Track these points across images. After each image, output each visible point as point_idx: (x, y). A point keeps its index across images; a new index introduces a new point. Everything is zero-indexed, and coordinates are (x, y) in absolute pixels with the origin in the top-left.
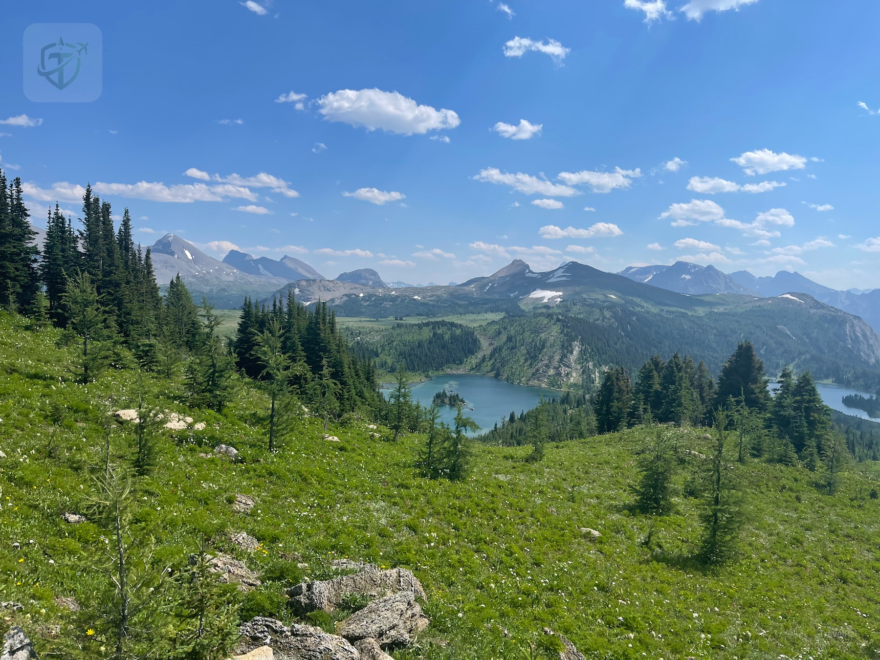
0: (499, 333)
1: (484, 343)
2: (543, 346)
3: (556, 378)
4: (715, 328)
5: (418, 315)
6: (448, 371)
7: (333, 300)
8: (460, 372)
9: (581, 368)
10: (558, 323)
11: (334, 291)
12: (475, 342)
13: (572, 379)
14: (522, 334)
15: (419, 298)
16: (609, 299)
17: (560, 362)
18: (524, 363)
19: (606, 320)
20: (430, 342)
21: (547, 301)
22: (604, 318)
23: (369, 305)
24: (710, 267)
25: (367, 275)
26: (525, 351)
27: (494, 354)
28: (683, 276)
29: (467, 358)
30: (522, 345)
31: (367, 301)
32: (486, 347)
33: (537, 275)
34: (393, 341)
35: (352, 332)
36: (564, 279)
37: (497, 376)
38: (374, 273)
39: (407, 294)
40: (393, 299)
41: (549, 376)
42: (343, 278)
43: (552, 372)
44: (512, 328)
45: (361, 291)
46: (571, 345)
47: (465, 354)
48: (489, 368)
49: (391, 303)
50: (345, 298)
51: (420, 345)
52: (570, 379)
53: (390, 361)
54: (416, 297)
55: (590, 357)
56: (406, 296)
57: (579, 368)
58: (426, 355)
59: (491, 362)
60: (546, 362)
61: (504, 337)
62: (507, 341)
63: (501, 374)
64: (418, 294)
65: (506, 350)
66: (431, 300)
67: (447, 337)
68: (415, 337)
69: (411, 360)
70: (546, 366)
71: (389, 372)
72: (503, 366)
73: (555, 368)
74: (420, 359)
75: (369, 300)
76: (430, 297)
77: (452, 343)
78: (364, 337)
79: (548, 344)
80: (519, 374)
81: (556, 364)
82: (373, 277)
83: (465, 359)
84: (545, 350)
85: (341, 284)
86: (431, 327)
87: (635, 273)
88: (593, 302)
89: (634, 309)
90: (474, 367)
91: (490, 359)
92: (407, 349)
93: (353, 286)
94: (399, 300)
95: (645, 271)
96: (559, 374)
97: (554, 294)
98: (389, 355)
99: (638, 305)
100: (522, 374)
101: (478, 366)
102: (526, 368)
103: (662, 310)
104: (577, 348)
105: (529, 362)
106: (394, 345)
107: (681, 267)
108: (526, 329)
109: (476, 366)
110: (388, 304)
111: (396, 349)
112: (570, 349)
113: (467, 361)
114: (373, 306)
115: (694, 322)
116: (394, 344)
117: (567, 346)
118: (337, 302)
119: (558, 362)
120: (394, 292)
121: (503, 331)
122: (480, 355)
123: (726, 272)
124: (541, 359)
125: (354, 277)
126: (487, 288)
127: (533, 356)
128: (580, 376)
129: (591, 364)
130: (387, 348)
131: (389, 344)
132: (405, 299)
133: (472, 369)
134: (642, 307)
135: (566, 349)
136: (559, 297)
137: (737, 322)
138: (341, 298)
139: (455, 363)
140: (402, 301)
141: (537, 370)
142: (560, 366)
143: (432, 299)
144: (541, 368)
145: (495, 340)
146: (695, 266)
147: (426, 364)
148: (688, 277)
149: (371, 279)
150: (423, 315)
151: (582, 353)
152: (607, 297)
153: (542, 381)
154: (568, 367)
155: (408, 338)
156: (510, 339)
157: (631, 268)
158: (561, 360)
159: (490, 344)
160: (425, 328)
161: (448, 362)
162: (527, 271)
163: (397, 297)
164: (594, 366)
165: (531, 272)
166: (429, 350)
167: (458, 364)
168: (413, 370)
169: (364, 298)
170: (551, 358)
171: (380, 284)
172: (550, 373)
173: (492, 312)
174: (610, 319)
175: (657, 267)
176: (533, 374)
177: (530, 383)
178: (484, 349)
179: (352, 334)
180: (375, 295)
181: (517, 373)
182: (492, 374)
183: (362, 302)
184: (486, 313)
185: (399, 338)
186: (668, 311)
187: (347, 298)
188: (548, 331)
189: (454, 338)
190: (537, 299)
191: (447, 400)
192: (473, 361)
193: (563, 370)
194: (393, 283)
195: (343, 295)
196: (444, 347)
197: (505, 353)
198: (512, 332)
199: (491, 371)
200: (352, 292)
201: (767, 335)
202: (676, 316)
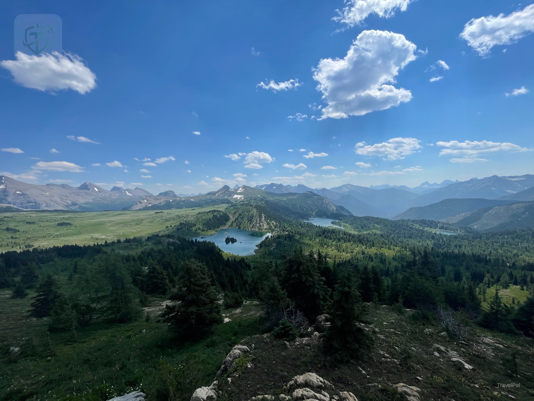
0: (236, 213)
1: (231, 217)
2: (253, 216)
3: (260, 227)
4: (291, 204)
5: (196, 207)
6: (221, 228)
7: (160, 203)
8: (226, 228)
10: (255, 208)
11: (160, 200)
12: (228, 216)
13: (265, 226)
14: (244, 213)
19: (263, 205)
20: (213, 219)
23: (175, 204)
24: (281, 184)
25: (170, 193)
26: (247, 219)
27: (236, 220)
28: (273, 187)
30: (245, 216)
32: (232, 219)
33: (232, 190)
34: (199, 219)
36: (242, 191)
37: (239, 228)
38: (173, 192)
39: (188, 199)
40: (184, 201)
42: (160, 194)
43: (258, 225)
45: (170, 199)
47: (226, 221)
50: (165, 202)
51: (210, 220)
53: (201, 228)
55: (268, 218)
57: (266, 223)
58: (213, 223)
59: (236, 223)
61: (237, 214)
63: (241, 227)
64: (192, 199)
66: (197, 201)
67: (218, 216)
68: (207, 217)
69: (209, 226)
70: (256, 223)
71: (202, 231)
72: (240, 224)
73: (259, 223)
74: (212, 225)
75: (175, 202)
76: (197, 199)
77: (220, 218)
78: (187, 219)
79: (254, 216)
80: (247, 227)
81: (259, 222)
83: (226, 223)
84: (254, 218)
85: (163, 197)
86: (211, 212)
88: (254, 198)
91: (235, 222)
92: (205, 222)
95: (262, 186)
97: (241, 196)
98: (200, 225)
101: (232, 225)
102: (249, 224)
103: (274, 199)
104: (263, 216)
105: (249, 222)
107: (273, 185)
108: (245, 211)
110: (182, 203)
111: (201, 222)
115: (284, 202)
118: (162, 204)
120: (183, 199)
122: (231, 221)
123: (285, 185)
124: (253, 221)
125: (166, 194)
126: (217, 195)
127: (250, 220)
128: (267, 225)
129: (268, 221)
130: (198, 222)
132: (188, 201)
133: (230, 226)
134: (268, 199)
135: (260, 216)
136: (243, 197)
137: (296, 201)
141: (253, 225)
145: (234, 215)
146: (276, 184)
147: (214, 227)
148: (275, 188)
150: (198, 207)
151: (265, 217)
152: (258, 196)
153: (255, 228)
155: (204, 217)
156: (240, 215)
157: (258, 186)
158: (260, 221)
159: (233, 217)
160: (209, 213)
161: (221, 225)
163: (185, 200)
164: (270, 221)
165: (230, 189)
166: (214, 221)
167: (224, 225)
168: (210, 229)
169: (172, 202)
170: (257, 220)
171: (175, 196)
173: (223, 204)
175: (266, 185)
176: (252, 226)
177: (252, 230)
179: (180, 217)
180: (176, 200)
182: (237, 228)
184: (221, 204)
185: (201, 218)
186: (276, 199)
188: (253, 211)
189: (220, 215)
190: (236, 198)
191: (230, 240)
192: (229, 223)
193: (261, 224)
196: (218, 220)
197: (240, 220)
198: (240, 212)
199: (236, 226)
200: (167, 200)
201: (305, 205)
202: (279, 201)
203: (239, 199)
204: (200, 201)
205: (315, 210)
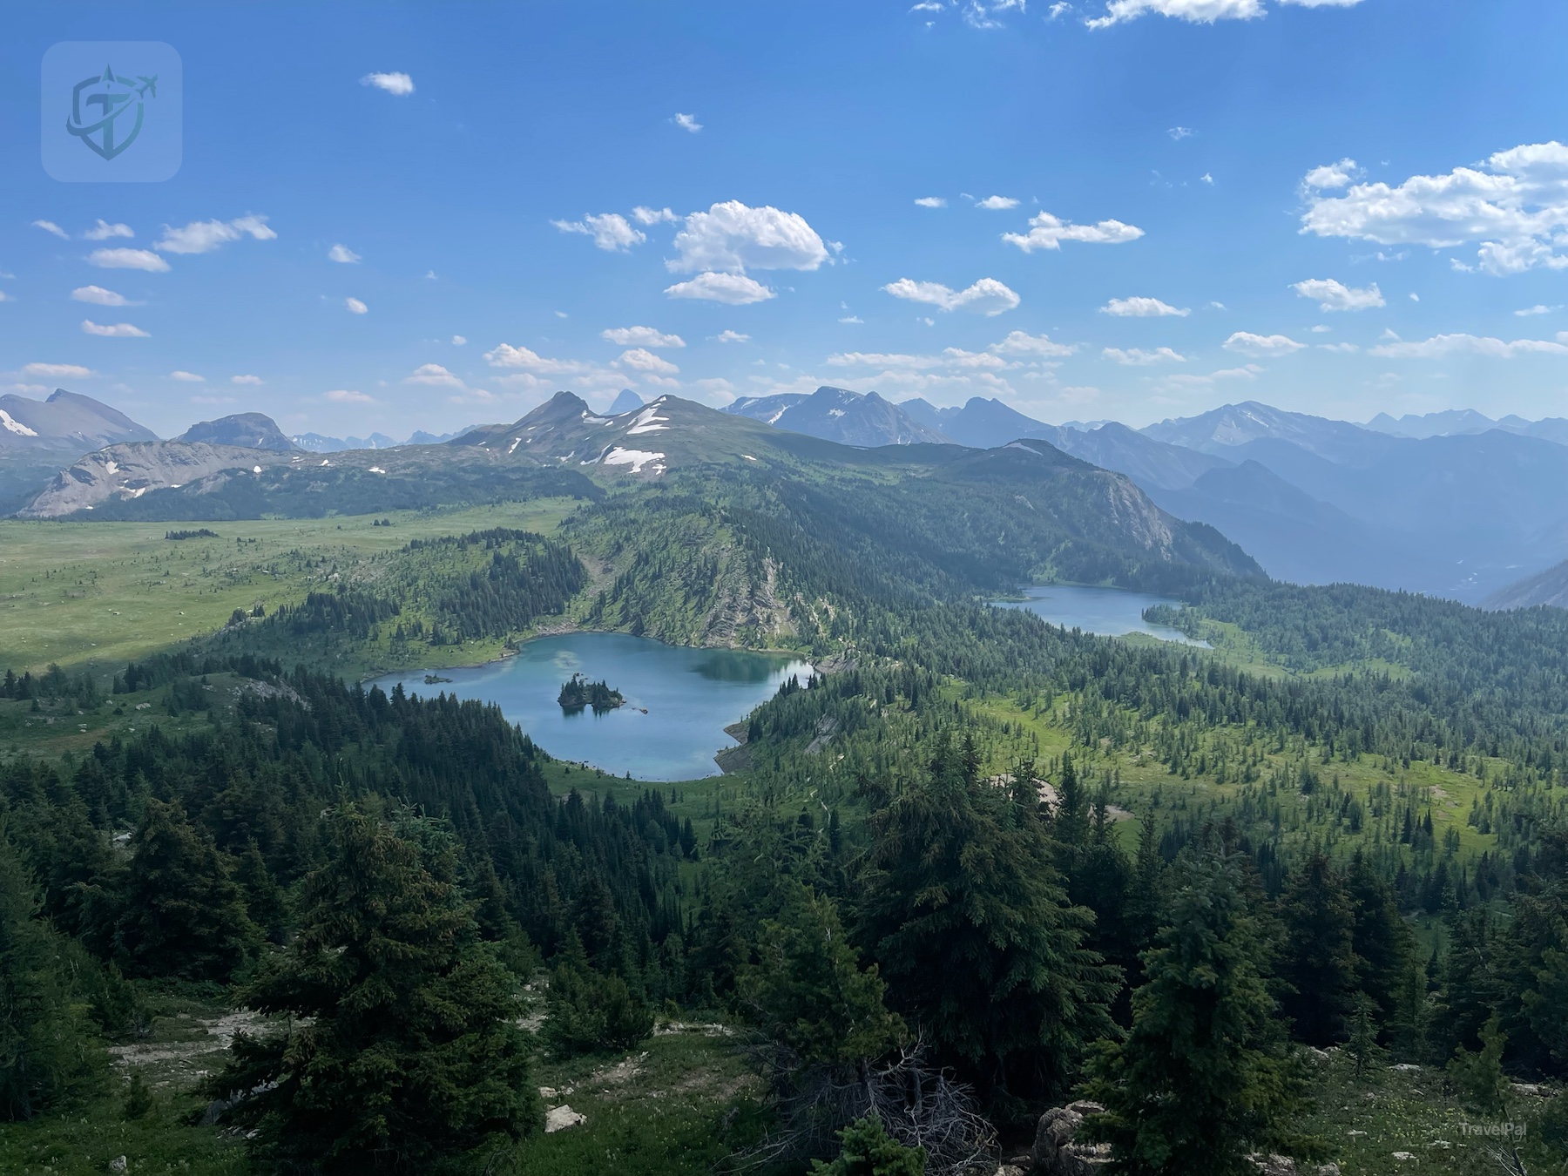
0: (619, 548)
1: (593, 569)
2: (715, 571)
3: (752, 628)
4: (925, 506)
5: (399, 507)
6: (540, 630)
7: (197, 483)
8: (563, 629)
9: (787, 606)
10: (727, 525)
11: (196, 464)
12: (577, 567)
13: (777, 627)
14: (664, 548)
15: (383, 472)
16: (746, 463)
17: (752, 598)
18: (685, 603)
19: (772, 508)
20: (493, 577)
21: (639, 470)
22: (768, 503)
23: (279, 490)
24: (873, 396)
25: (251, 425)
26: (680, 582)
27: (621, 590)
28: (832, 412)
29: (568, 600)
30: (672, 570)
31: (273, 482)
32: (599, 579)
33: (602, 420)
34: (415, 579)
35: (308, 562)
36: (658, 427)
37: (639, 630)
38: (267, 423)
39: (354, 464)
40: (330, 475)
41: (738, 625)
42: (197, 433)
43: (740, 618)
44: (641, 537)
45: (254, 461)
46: (761, 565)
47: (564, 593)
48: (617, 618)
49: (325, 484)
50: (225, 478)
51: (475, 584)
52: (774, 629)
53: (427, 625)
54: (375, 470)
55: (794, 584)
56: (354, 468)
57: (783, 606)
58: (494, 603)
59: (620, 604)
60: (727, 600)
61: (629, 557)
62: (638, 563)
63: (646, 628)
64: (378, 463)
65: (641, 581)
66: (406, 475)
67: (522, 561)
68: (459, 567)
69: (468, 616)
70: (729, 608)
71: (433, 644)
72: (645, 611)
73: (743, 610)
74: (485, 613)
75: (278, 479)
76: (404, 468)
77: (534, 573)
78: (348, 572)
79: (722, 566)
80: (683, 626)
81: (744, 602)
82: (264, 430)
83: (566, 604)
84: (719, 577)
85: (211, 449)
86: (484, 543)
87: (753, 408)
88: (723, 469)
89: (788, 477)
90: (587, 617)
91: (615, 600)
92: (450, 593)
93: (237, 453)
94: (342, 476)
95: (770, 403)
96: (754, 621)
97: (649, 456)
98: (419, 609)
99: (794, 472)
100: (689, 626)
101: (596, 612)
102: (690, 614)
103: (832, 478)
104: (771, 569)
105: (693, 602)
106: (421, 587)
107: (827, 396)
108: (671, 539)
109: (592, 616)
110: (319, 487)
111: (428, 595)
112: (762, 573)
113: (569, 607)
114: (286, 490)
115: (889, 496)
116: (421, 583)
117: (756, 568)
118: (208, 487)
119: (747, 598)
120: (326, 462)
121: (625, 544)
122: (591, 592)
123: (896, 399)
124: (717, 596)
125: (225, 431)
126: (514, 447)
127: (700, 587)
128: (789, 620)
129: (799, 596)
130: (409, 594)
131: (409, 585)
132: (354, 475)
133: (585, 622)
134: (801, 474)
135: (755, 573)
136: (660, 461)
137: (953, 492)
138: (216, 478)
139: (549, 614)
140: (348, 478)
141: (716, 617)
142: (752, 607)
143: (408, 471)
144: (721, 612)
145: (613, 562)
146: (849, 394)
147: (497, 621)
148: (839, 413)
149: (261, 434)
150: (408, 508)
151: (781, 576)
152: (743, 459)
153: (726, 636)
154: (765, 606)
155: (445, 569)
156: (642, 559)
157: (743, 400)
158: (752, 594)
159: (606, 571)
160: (471, 547)
161: (536, 612)
162: (585, 414)
163: (337, 471)
164: (806, 599)
165: (591, 414)
166: (497, 592)
167: (555, 615)
168: (477, 635)
169: (264, 477)
170: (734, 593)
171: (280, 444)
172: (738, 621)
173: (548, 496)
174: (778, 505)
175: (787, 398)
176: (711, 625)
177: (710, 642)
178: (595, 580)
180: (288, 469)
181: (678, 624)
182: (626, 629)
183: (264, 485)
184: (537, 498)
185: (425, 572)
186: (842, 480)
187: (228, 478)
188: (714, 541)
189: (534, 562)
190: (620, 467)
191: (586, 696)
192: (581, 605)
193: (760, 613)
194: (298, 437)
195: (220, 472)
196: (522, 583)
197: (641, 587)
198: (644, 545)
199: (623, 623)
200: (237, 464)
201: (1003, 513)
202: (857, 487)
203: (636, 469)
204: (420, 475)
205: (1058, 541)
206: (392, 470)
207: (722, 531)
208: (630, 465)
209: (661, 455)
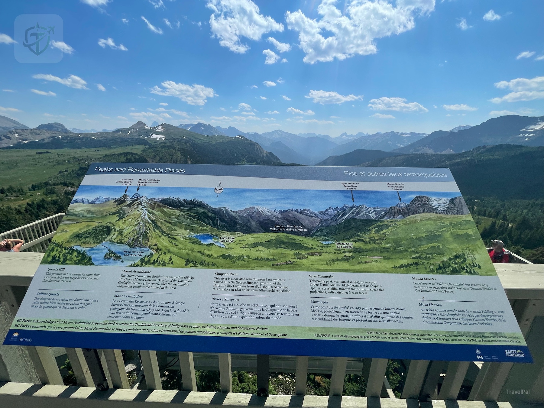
0: (155, 156)
1: (150, 161)
2: (177, 161)
4: (220, 148)
5: (101, 147)
7: (43, 140)
10: (179, 151)
11: (42, 135)
12: (146, 160)
14: (165, 157)
15: (96, 138)
16: (183, 138)
22: (188, 147)
23: (67, 142)
24: (209, 125)
25: (57, 126)
28: (201, 128)
30: (168, 161)
31: (65, 140)
33: (149, 128)
36: (163, 130)
38: (61, 125)
39: (88, 136)
40: (81, 139)
42: (40, 127)
44: (160, 154)
45: (59, 135)
46: (187, 160)
49: (80, 141)
50: (51, 139)
54: (93, 138)
61: (158, 158)
64: (94, 136)
66: (102, 139)
67: (133, 159)
68: (118, 160)
75: (67, 139)
76: (101, 137)
78: (89, 162)
79: (179, 160)
82: (61, 127)
85: (46, 132)
86: (123, 155)
87: (184, 126)
88: (178, 140)
89: (192, 142)
95: (188, 126)
97: (161, 136)
99: (193, 140)
103: (202, 142)
104: (189, 161)
107: (200, 125)
108: (167, 154)
110: (79, 141)
114: (69, 142)
115: (213, 146)
118: (46, 141)
120: (80, 135)
121: (157, 156)
123: (214, 126)
125: (49, 127)
126: (129, 133)
132: (88, 139)
134: (195, 141)
136: (164, 137)
137: (226, 145)
138: (48, 139)
140: (86, 140)
145: (154, 159)
146: (204, 124)
148: (203, 128)
149: (60, 128)
150: (104, 147)
151: (191, 162)
156: (161, 159)
157: (182, 124)
159: (153, 161)
160: (120, 156)
162: (145, 126)
163: (83, 138)
165: (147, 126)
169: (62, 139)
171: (65, 131)
173: (138, 145)
174: (190, 147)
175: (192, 125)
179: (78, 160)
180: (69, 137)
183: (63, 141)
186: (204, 142)
187: (52, 139)
188: (176, 155)
189: (136, 159)
190: (155, 139)
194: (71, 129)
195: (49, 137)
198: (161, 156)
200: (54, 135)
201: (236, 150)
202: (207, 144)
203: (158, 139)
204: (106, 139)
205: (246, 155)
206: (98, 138)
207: (178, 153)
208: (157, 138)
209: (164, 136)
